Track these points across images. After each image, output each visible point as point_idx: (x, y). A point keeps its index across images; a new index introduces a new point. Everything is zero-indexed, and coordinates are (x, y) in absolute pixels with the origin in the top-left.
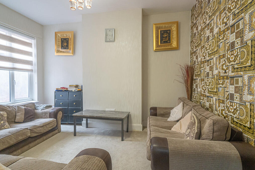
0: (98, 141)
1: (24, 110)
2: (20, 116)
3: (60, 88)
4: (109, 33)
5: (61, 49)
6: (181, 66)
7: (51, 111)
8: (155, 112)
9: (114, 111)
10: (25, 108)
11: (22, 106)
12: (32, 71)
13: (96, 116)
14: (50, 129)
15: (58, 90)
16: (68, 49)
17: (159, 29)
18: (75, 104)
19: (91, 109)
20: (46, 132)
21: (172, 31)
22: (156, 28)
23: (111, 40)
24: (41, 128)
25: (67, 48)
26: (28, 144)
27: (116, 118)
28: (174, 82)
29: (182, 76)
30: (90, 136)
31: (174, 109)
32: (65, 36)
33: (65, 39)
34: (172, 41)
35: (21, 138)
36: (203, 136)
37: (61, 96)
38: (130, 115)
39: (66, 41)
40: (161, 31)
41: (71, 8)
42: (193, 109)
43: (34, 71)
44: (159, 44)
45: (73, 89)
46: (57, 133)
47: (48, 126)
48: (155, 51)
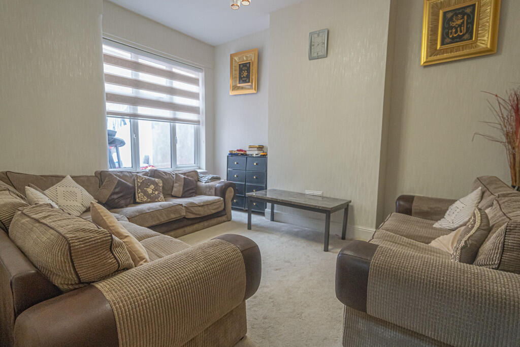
0: (282, 243)
1: (183, 180)
2: (178, 188)
3: (236, 150)
4: (317, 40)
5: (239, 83)
6: (499, 99)
7: (217, 185)
8: (407, 206)
9: (320, 196)
10: (184, 178)
11: (182, 174)
12: (198, 122)
13: (282, 200)
14: (214, 212)
15: (232, 154)
16: (249, 82)
17: (441, 8)
18: (256, 178)
19: (281, 189)
20: (208, 216)
21: (480, 7)
22: (432, 8)
23: (320, 54)
24: (200, 208)
25: (247, 80)
26: (183, 227)
27: (316, 206)
28: (473, 140)
29: (500, 124)
30: (273, 233)
31: (457, 204)
32: (245, 60)
33: (245, 65)
34: (477, 34)
35: (173, 216)
36: (481, 258)
37: (236, 163)
38: (352, 207)
39: (246, 68)
40: (445, 13)
41: (232, 5)
42: (496, 202)
43: (201, 122)
44: (438, 47)
45: (255, 153)
46: (224, 222)
47: (210, 207)
48: (425, 67)
